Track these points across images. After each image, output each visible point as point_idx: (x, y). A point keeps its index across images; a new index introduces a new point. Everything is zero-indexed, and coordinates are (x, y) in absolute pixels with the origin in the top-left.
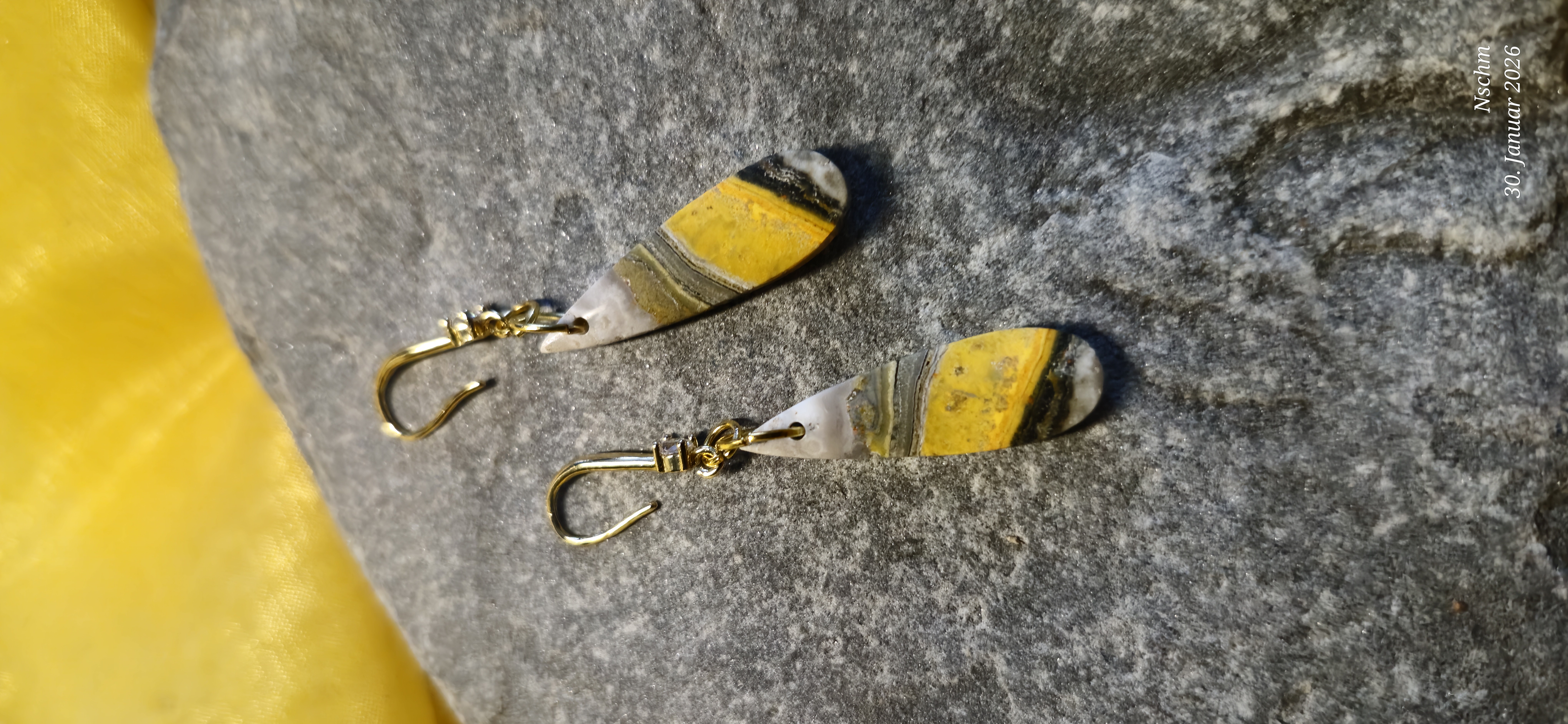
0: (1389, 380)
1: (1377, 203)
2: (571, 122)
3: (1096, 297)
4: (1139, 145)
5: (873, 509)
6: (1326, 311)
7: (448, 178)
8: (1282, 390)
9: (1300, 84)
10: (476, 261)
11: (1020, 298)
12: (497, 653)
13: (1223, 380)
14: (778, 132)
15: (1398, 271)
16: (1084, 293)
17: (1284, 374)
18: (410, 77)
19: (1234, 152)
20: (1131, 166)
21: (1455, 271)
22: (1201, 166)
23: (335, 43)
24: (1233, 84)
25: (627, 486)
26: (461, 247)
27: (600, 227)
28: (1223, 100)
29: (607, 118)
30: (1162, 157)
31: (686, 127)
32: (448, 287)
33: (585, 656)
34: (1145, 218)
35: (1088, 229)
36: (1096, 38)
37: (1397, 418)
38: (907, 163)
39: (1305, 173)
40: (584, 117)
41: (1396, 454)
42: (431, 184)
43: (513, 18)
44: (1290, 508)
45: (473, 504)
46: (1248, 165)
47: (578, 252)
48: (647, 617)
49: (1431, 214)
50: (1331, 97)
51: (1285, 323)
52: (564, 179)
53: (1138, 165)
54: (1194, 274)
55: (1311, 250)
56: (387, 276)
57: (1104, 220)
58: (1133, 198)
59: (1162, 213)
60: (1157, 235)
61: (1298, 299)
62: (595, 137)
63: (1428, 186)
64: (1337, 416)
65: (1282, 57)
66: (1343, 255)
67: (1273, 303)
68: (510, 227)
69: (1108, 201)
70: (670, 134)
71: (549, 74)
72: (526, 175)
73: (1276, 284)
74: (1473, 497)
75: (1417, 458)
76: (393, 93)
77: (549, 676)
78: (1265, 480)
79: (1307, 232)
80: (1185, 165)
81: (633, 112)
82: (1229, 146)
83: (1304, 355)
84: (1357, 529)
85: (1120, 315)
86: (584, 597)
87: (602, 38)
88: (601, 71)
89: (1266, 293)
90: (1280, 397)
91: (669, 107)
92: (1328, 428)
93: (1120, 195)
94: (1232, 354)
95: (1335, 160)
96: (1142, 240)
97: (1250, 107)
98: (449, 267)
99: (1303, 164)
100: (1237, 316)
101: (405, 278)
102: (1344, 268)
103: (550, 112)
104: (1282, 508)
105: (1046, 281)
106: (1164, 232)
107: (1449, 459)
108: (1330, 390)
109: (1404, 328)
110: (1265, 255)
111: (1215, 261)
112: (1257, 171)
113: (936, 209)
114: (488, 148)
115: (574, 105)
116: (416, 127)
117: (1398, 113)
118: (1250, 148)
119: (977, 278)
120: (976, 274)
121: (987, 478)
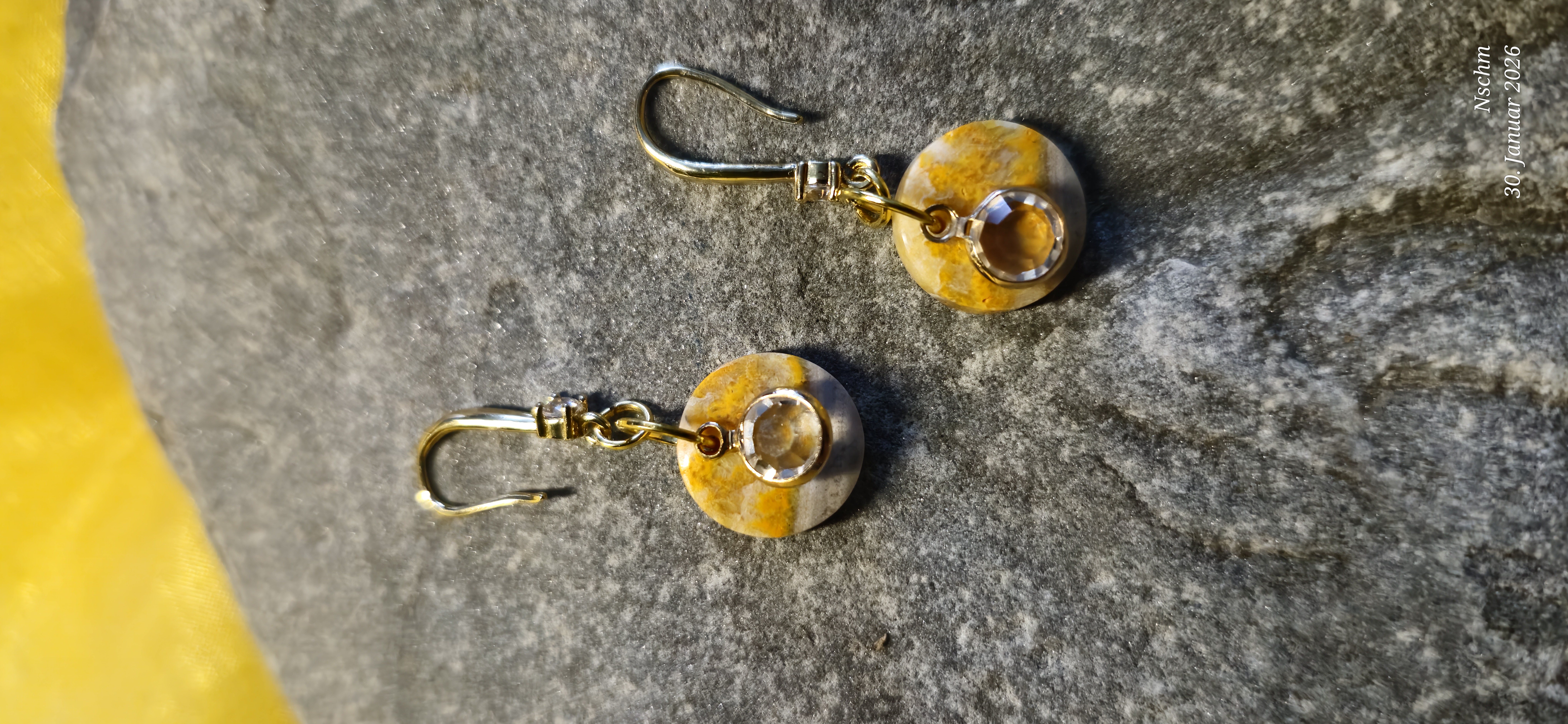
0: (1438, 536)
1: (1432, 329)
2: (509, 199)
3: (1105, 424)
4: (1159, 250)
5: (844, 660)
6: (1368, 452)
7: (371, 257)
8: (1316, 542)
9: (1347, 187)
10: (400, 351)
11: (1018, 422)
13: (1248, 526)
14: (744, 222)
15: (1454, 409)
16: (1091, 419)
17: (1318, 522)
18: (331, 141)
19: (1268, 262)
20: (1149, 274)
21: (1519, 413)
22: (1230, 278)
23: (247, 97)
24: (1270, 183)
25: (564, 617)
26: (383, 334)
27: (539, 320)
28: (1258, 203)
29: (551, 197)
30: (1185, 265)
31: (639, 211)
32: (368, 378)
34: (1164, 336)
35: (1098, 345)
36: (1113, 125)
37: (1446, 579)
38: (892, 261)
39: (1350, 289)
40: (524, 194)
41: (1443, 620)
42: (351, 262)
43: (446, 79)
44: (1320, 677)
45: (395, 623)
46: (1284, 278)
47: (514, 347)
49: (1493, 346)
50: (1383, 204)
51: (1322, 464)
52: (499, 264)
53: (1157, 273)
54: (1218, 403)
55: (1354, 380)
56: (301, 361)
57: (1117, 335)
58: (1151, 312)
59: (1185, 332)
60: (1178, 356)
61: (1338, 436)
62: (536, 218)
63: (1491, 312)
64: (1377, 574)
65: (1329, 155)
66: (1391, 387)
67: (1308, 440)
68: (438, 315)
69: (1122, 314)
70: (621, 218)
71: (485, 144)
72: (458, 258)
73: (1313, 418)
74: (1529, 674)
75: (1467, 626)
76: (310, 158)
78: (1292, 643)
79: (1350, 359)
80: (1211, 276)
81: (579, 192)
82: (1263, 256)
83: (1343, 501)
84: (1395, 705)
85: (1133, 446)
87: (545, 107)
88: (544, 143)
89: (1301, 427)
90: (1314, 549)
91: (620, 188)
92: (1367, 588)
93: (1136, 307)
94: (1260, 496)
95: (1385, 277)
96: (1160, 361)
97: (1289, 212)
98: (370, 355)
99: (1348, 279)
100: (1267, 454)
101: (321, 365)
102: (1391, 403)
103: (485, 188)
104: (1310, 677)
105: (1047, 404)
106: (1186, 353)
107: (1504, 629)
108: (1370, 544)
109: (1457, 476)
110: (1301, 384)
111: (1243, 388)
112: (1295, 284)
113: (923, 315)
114: (415, 226)
115: (513, 180)
116: (335, 197)
117: (1459, 225)
118: (1287, 258)
119: (969, 396)
120: (968, 391)
121: (976, 629)
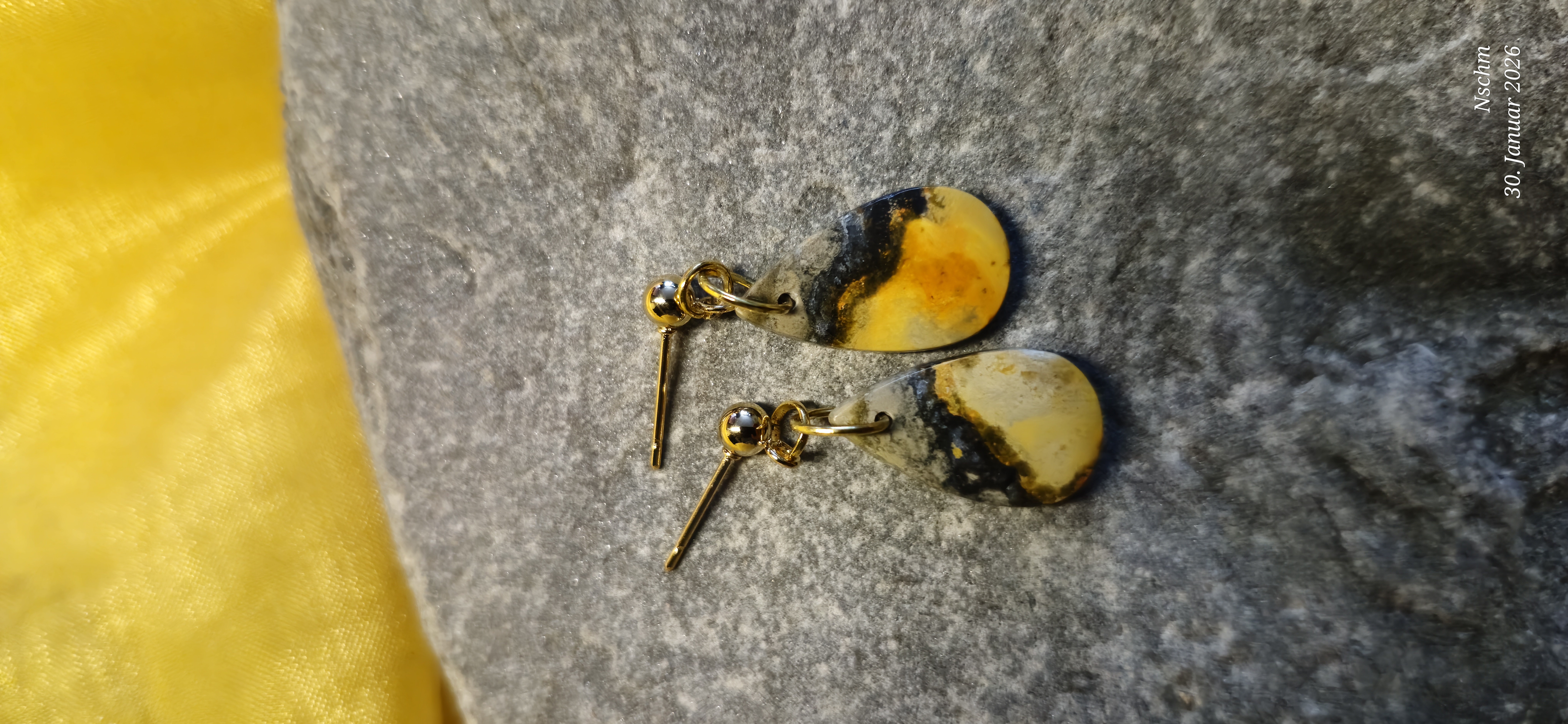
2: (855, 104)
3: (1334, 472)
4: (1411, 334)
5: (1058, 630)
6: (1522, 549)
7: (681, 115)
8: (1463, 613)
10: (684, 221)
11: (1264, 452)
12: (551, 665)
13: (1418, 588)
14: (1083, 198)
16: (1324, 465)
17: (1470, 598)
19: (1490, 370)
20: (1399, 351)
22: (1460, 374)
24: (1511, 303)
25: (785, 529)
26: (670, 198)
28: (1497, 316)
29: (899, 114)
30: (1429, 352)
31: (986, 156)
32: (636, 238)
33: (665, 698)
34: (1400, 409)
35: (1347, 401)
36: (1408, 213)
38: (1199, 275)
39: (1542, 410)
40: (872, 103)
41: (1544, 701)
42: (656, 114)
45: (579, 493)
46: (1499, 385)
48: (760, 677)
51: (1486, 549)
52: (824, 165)
53: (1405, 353)
54: (1425, 478)
55: (1528, 487)
56: (557, 198)
57: (1364, 397)
58: (1395, 386)
59: (1416, 410)
60: (1406, 429)
61: (1504, 530)
62: (879, 130)
64: (1502, 651)
66: (1551, 499)
67: (1481, 528)
68: (739, 198)
69: (1372, 380)
70: (965, 157)
71: (848, 40)
72: (781, 145)
73: (1490, 509)
77: (611, 707)
78: (1426, 695)
79: (1529, 468)
80: (1447, 368)
81: (932, 119)
82: (1489, 363)
83: (1492, 585)
85: (1350, 497)
86: (688, 635)
87: (925, 23)
88: (911, 60)
89: (1479, 516)
90: (1460, 619)
91: (974, 128)
92: (1492, 660)
93: (1384, 377)
94: (1433, 565)
96: (1391, 430)
97: (1518, 332)
98: (646, 216)
99: (1542, 401)
100: (1448, 531)
101: (580, 209)
102: (1548, 513)
103: (834, 84)
105: (1293, 443)
106: (1413, 429)
108: (1503, 625)
110: (1489, 478)
111: (1447, 471)
112: (1503, 393)
113: (1212, 333)
114: (744, 98)
115: (865, 86)
116: (660, 40)
118: (1505, 371)
119: (1230, 417)
120: (1229, 413)
121: (1181, 628)
